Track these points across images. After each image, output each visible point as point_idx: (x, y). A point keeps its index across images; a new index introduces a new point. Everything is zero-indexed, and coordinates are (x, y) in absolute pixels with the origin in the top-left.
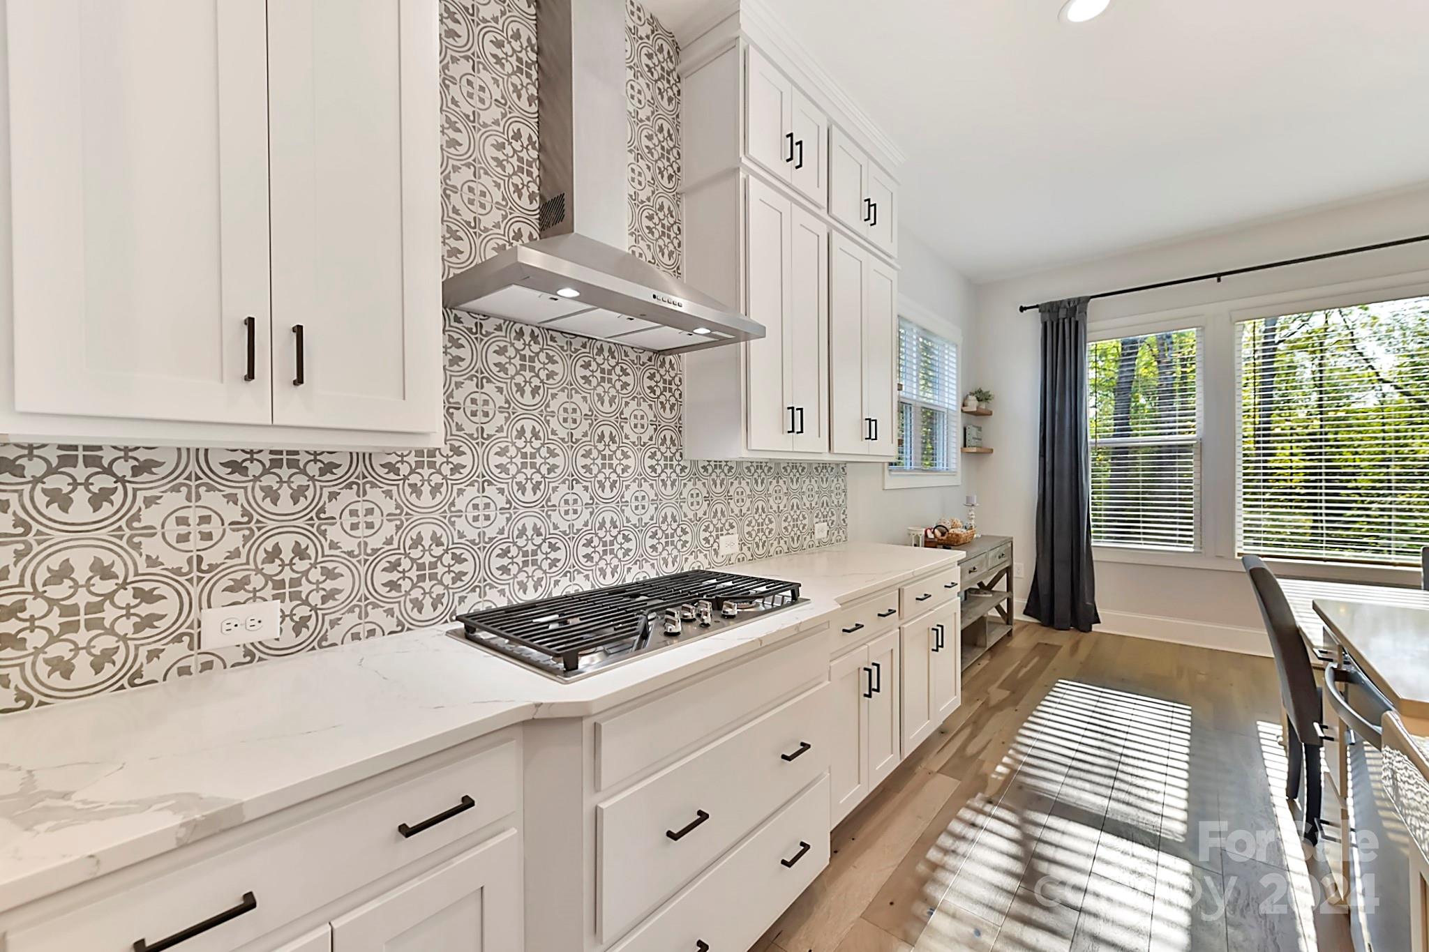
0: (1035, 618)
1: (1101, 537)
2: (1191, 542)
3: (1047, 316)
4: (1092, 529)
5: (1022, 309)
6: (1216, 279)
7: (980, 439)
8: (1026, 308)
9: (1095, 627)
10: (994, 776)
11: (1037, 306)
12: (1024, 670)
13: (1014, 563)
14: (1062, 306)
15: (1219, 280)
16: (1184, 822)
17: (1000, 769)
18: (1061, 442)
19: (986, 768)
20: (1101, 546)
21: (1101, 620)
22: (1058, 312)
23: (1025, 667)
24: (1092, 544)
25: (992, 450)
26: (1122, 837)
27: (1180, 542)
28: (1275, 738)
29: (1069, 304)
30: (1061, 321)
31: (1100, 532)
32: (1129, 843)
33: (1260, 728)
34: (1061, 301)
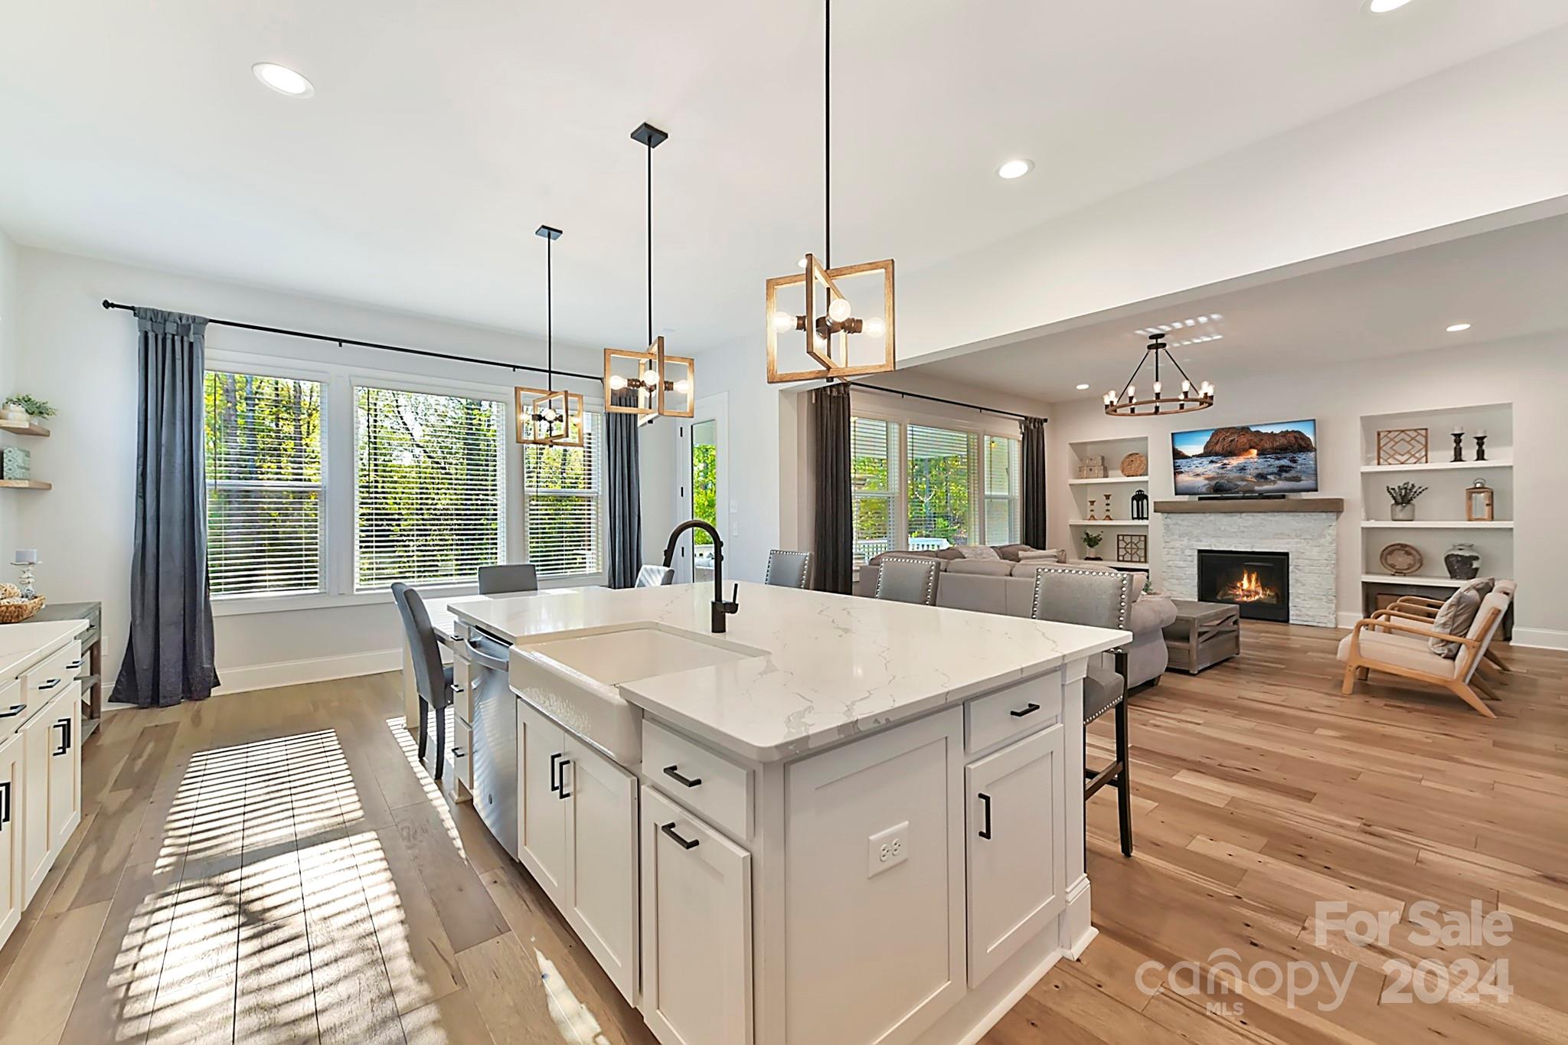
0: (128, 702)
1: (220, 590)
2: (316, 584)
3: (148, 326)
4: (211, 582)
5: (107, 304)
6: (338, 343)
7: (28, 469)
8: (113, 305)
9: (215, 692)
10: (156, 872)
11: (132, 308)
12: (140, 762)
13: (103, 638)
14: (171, 318)
15: (340, 345)
16: (361, 808)
17: (160, 862)
18: (170, 481)
19: (142, 870)
20: (221, 601)
21: (221, 682)
22: (165, 324)
23: (140, 757)
24: (211, 598)
25: (50, 485)
26: (317, 844)
27: (306, 584)
28: (400, 727)
29: (181, 319)
30: (169, 337)
31: (220, 584)
32: (325, 845)
33: (389, 724)
34: (170, 314)
